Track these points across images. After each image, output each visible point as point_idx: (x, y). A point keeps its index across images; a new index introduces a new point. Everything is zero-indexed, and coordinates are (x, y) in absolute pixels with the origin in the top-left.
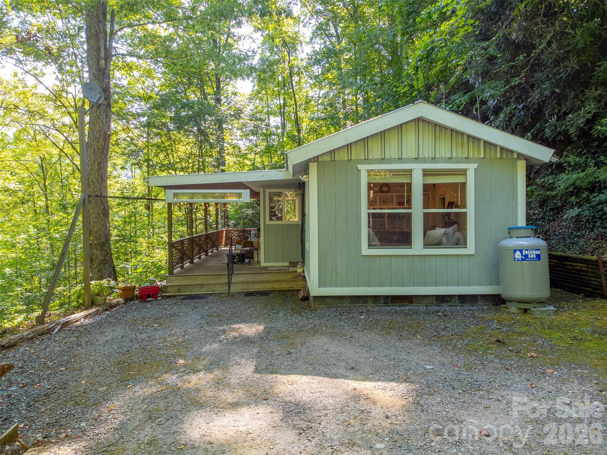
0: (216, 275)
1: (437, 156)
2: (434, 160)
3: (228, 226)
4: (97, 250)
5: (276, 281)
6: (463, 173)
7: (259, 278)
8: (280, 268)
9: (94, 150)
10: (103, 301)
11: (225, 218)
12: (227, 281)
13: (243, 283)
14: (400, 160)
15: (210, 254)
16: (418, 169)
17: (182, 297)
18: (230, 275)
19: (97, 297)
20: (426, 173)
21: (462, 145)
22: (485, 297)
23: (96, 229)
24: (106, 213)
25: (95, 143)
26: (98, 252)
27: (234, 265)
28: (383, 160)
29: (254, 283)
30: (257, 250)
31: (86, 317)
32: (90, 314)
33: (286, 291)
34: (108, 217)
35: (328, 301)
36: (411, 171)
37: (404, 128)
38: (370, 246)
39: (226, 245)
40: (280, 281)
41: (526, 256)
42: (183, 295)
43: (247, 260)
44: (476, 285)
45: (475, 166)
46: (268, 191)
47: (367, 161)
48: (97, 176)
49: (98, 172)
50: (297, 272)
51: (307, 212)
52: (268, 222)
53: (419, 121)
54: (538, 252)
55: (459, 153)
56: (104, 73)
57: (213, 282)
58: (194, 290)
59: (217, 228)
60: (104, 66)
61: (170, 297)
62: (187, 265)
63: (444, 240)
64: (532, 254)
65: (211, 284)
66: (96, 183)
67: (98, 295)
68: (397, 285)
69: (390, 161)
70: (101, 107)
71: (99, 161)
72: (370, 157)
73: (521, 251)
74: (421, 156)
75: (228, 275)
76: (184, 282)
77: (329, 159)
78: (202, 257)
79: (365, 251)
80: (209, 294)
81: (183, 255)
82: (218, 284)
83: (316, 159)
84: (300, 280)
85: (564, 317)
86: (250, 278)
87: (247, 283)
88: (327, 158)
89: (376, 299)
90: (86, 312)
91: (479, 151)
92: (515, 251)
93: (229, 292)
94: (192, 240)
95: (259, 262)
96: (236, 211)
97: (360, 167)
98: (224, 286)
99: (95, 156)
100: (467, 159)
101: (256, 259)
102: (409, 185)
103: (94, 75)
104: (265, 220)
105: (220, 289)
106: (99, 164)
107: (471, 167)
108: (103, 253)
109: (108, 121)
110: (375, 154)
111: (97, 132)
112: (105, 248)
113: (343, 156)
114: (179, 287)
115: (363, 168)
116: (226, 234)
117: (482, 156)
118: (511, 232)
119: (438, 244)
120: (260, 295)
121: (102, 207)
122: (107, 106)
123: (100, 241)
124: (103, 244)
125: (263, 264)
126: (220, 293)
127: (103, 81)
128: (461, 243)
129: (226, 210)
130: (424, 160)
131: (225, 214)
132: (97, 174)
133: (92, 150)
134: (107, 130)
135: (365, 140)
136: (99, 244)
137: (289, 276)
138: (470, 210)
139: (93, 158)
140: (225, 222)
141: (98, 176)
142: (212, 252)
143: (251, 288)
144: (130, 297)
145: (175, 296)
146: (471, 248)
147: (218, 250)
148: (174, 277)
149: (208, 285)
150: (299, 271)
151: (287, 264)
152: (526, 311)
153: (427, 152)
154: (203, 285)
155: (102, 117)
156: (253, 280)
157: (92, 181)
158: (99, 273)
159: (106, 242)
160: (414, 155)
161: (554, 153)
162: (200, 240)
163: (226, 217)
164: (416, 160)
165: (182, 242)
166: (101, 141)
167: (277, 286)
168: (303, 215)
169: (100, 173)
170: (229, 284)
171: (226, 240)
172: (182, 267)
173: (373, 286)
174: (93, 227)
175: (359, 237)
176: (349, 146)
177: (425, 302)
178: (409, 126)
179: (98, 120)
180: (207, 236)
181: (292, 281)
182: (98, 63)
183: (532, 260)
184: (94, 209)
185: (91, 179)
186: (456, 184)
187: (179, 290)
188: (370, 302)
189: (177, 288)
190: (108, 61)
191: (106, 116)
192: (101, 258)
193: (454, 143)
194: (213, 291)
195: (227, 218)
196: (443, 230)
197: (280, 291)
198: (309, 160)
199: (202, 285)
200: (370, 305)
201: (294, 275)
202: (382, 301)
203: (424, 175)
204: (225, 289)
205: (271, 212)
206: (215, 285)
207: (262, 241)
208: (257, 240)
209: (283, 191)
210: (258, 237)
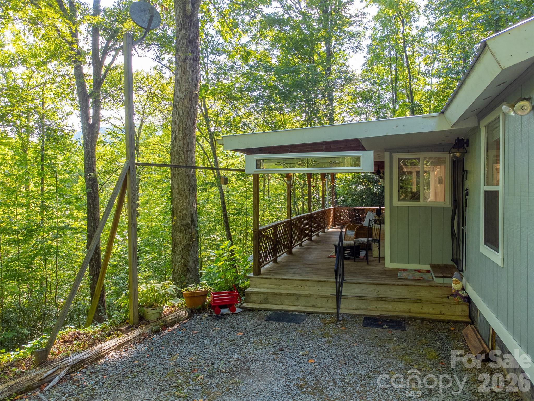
0: (318, 281)
3: (336, 203)
4: (180, 232)
5: (415, 301)
7: (384, 292)
8: (418, 276)
9: (179, 114)
10: (157, 315)
11: (333, 195)
12: (334, 293)
13: (360, 298)
15: (314, 238)
17: (269, 313)
18: (339, 284)
19: (148, 310)
23: (180, 208)
24: (192, 188)
25: (180, 104)
26: (182, 235)
27: (346, 262)
29: (378, 299)
30: (379, 242)
31: (118, 348)
32: (128, 341)
33: (433, 320)
34: (195, 193)
39: (334, 225)
40: (421, 301)
42: (271, 310)
43: (362, 254)
46: (396, 156)
48: (182, 145)
49: (184, 140)
50: (451, 287)
52: (396, 203)
56: (191, 21)
57: (313, 292)
58: (286, 302)
59: (323, 206)
60: (191, 11)
61: (251, 310)
62: (283, 256)
65: (311, 296)
66: (181, 152)
70: (187, 61)
71: (184, 126)
75: (337, 282)
78: (303, 244)
80: (307, 312)
81: (275, 246)
82: (321, 297)
84: (458, 303)
86: (371, 291)
87: (366, 299)
90: (123, 338)
93: (338, 313)
94: (289, 224)
95: (381, 259)
96: (344, 187)
98: (330, 301)
99: (180, 120)
101: (375, 253)
103: (181, 24)
104: (392, 200)
105: (324, 304)
106: (184, 130)
108: (188, 236)
109: (195, 78)
111: (183, 92)
112: (190, 231)
114: (265, 296)
116: (334, 212)
120: (390, 327)
121: (188, 181)
122: (194, 60)
123: (185, 223)
124: (188, 226)
125: (388, 264)
126: (323, 313)
127: (190, 30)
129: (335, 186)
131: (333, 190)
132: (182, 142)
133: (177, 114)
134: (193, 89)
136: (183, 225)
137: (436, 293)
139: (178, 123)
140: (332, 199)
141: (184, 144)
142: (317, 235)
143: (373, 307)
144: (198, 308)
145: (259, 310)
147: (324, 232)
148: (260, 280)
149: (306, 296)
151: (428, 267)
154: (300, 295)
155: (188, 73)
156: (374, 294)
157: (177, 150)
158: (183, 261)
159: (192, 222)
162: (302, 223)
163: (334, 193)
165: (275, 227)
166: (187, 103)
167: (417, 311)
169: (185, 141)
170: (338, 297)
171: (334, 219)
172: (275, 261)
174: (177, 205)
179: (183, 78)
180: (311, 217)
181: (444, 304)
182: (185, 8)
184: (178, 184)
185: (176, 148)
187: (266, 301)
189: (263, 296)
190: (196, 5)
191: (193, 72)
192: (185, 242)
194: (314, 306)
195: (336, 194)
197: (423, 320)
199: (298, 296)
201: (445, 292)
204: (332, 307)
205: (401, 187)
206: (317, 297)
207: (387, 227)
208: (378, 227)
209: (421, 155)
210: (382, 222)
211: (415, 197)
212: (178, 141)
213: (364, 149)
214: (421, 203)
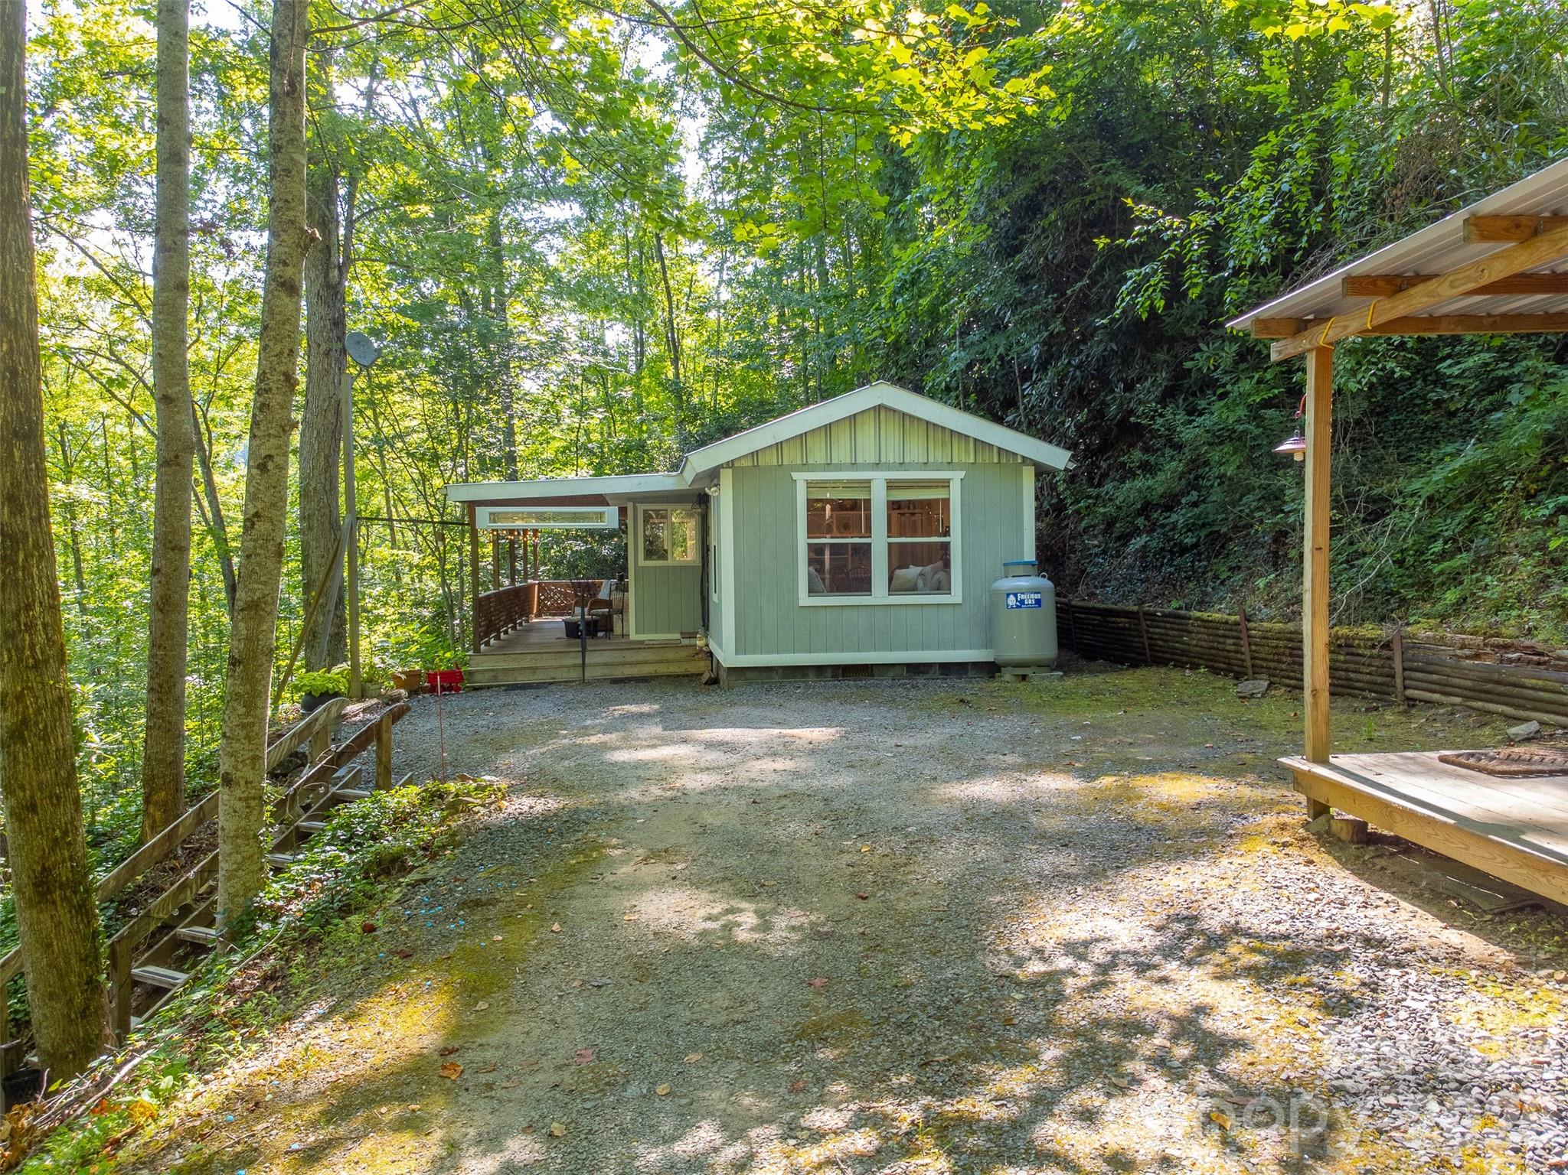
1: (907, 460)
2: (902, 465)
4: (324, 615)
5: (661, 662)
6: (945, 484)
7: (630, 656)
8: (665, 642)
12: (579, 661)
13: (605, 664)
14: (854, 466)
16: (879, 480)
17: (503, 688)
18: (582, 652)
19: (369, 685)
20: (891, 485)
21: (943, 444)
22: (977, 666)
25: (320, 419)
28: (828, 466)
29: (624, 664)
30: (620, 610)
31: (364, 711)
33: (678, 676)
35: (749, 674)
36: (869, 481)
37: (859, 419)
38: (812, 591)
39: (538, 615)
40: (667, 661)
41: (1022, 602)
42: (504, 685)
44: (965, 648)
45: (962, 474)
46: (641, 508)
47: (805, 467)
50: (696, 645)
51: (713, 543)
52: (642, 562)
53: (879, 409)
54: (1038, 596)
55: (938, 455)
56: (337, 294)
57: (550, 663)
58: (520, 678)
60: (337, 279)
61: (479, 688)
63: (920, 584)
64: (1030, 599)
65: (550, 667)
67: (371, 680)
68: (851, 650)
69: (839, 467)
70: (332, 354)
71: (327, 452)
72: (810, 461)
73: (1016, 595)
74: (883, 460)
75: (578, 652)
76: (501, 664)
77: (750, 464)
79: (804, 599)
80: (547, 683)
82: (561, 667)
83: (730, 465)
84: (701, 659)
85: (1070, 683)
86: (616, 657)
87: (612, 665)
88: (747, 463)
89: (820, 670)
91: (967, 452)
92: (1008, 595)
93: (585, 678)
94: (499, 597)
95: (624, 632)
97: (795, 475)
98: (572, 670)
100: (951, 465)
101: (618, 630)
102: (868, 502)
103: (319, 296)
104: (636, 560)
105: (566, 674)
106: (327, 457)
107: (956, 477)
108: (335, 621)
110: (818, 456)
112: (338, 612)
113: (771, 459)
114: (494, 674)
115: (801, 478)
116: (539, 590)
117: (972, 460)
118: (1009, 568)
119: (912, 589)
121: (333, 536)
125: (633, 636)
126: (568, 681)
127: (334, 306)
128: (943, 587)
130: (889, 467)
135: (802, 437)
137: (682, 654)
138: (955, 540)
141: (326, 479)
143: (619, 672)
145: (489, 687)
146: (956, 595)
148: (483, 657)
149: (544, 668)
150: (700, 643)
151: (678, 635)
152: (1024, 677)
153: (891, 455)
154: (536, 668)
156: (620, 660)
157: (315, 489)
159: (341, 601)
160: (873, 459)
161: (1073, 456)
164: (877, 466)
165: (488, 597)
166: (330, 416)
167: (662, 669)
168: (705, 549)
169: (328, 475)
170: (583, 665)
171: (539, 603)
172: (488, 644)
173: (815, 651)
174: (317, 573)
175: (795, 580)
176: (779, 446)
177: (891, 673)
178: (866, 416)
181: (688, 661)
182: (326, 273)
183: (1029, 607)
184: (318, 541)
185: (314, 486)
186: (937, 501)
187: (495, 678)
188: (811, 675)
189: (490, 674)
191: (340, 369)
193: (931, 441)
194: (554, 678)
196: (919, 569)
197: (668, 676)
198: (721, 466)
199: (534, 669)
200: (811, 679)
201: (692, 651)
202: (829, 673)
203: (889, 488)
204: (575, 674)
205: (647, 544)
206: (557, 668)
207: (631, 597)
208: (621, 595)
209: (669, 507)
210: (625, 589)
211: (663, 555)
212: (316, 472)
213: (608, 505)
214: (669, 563)
